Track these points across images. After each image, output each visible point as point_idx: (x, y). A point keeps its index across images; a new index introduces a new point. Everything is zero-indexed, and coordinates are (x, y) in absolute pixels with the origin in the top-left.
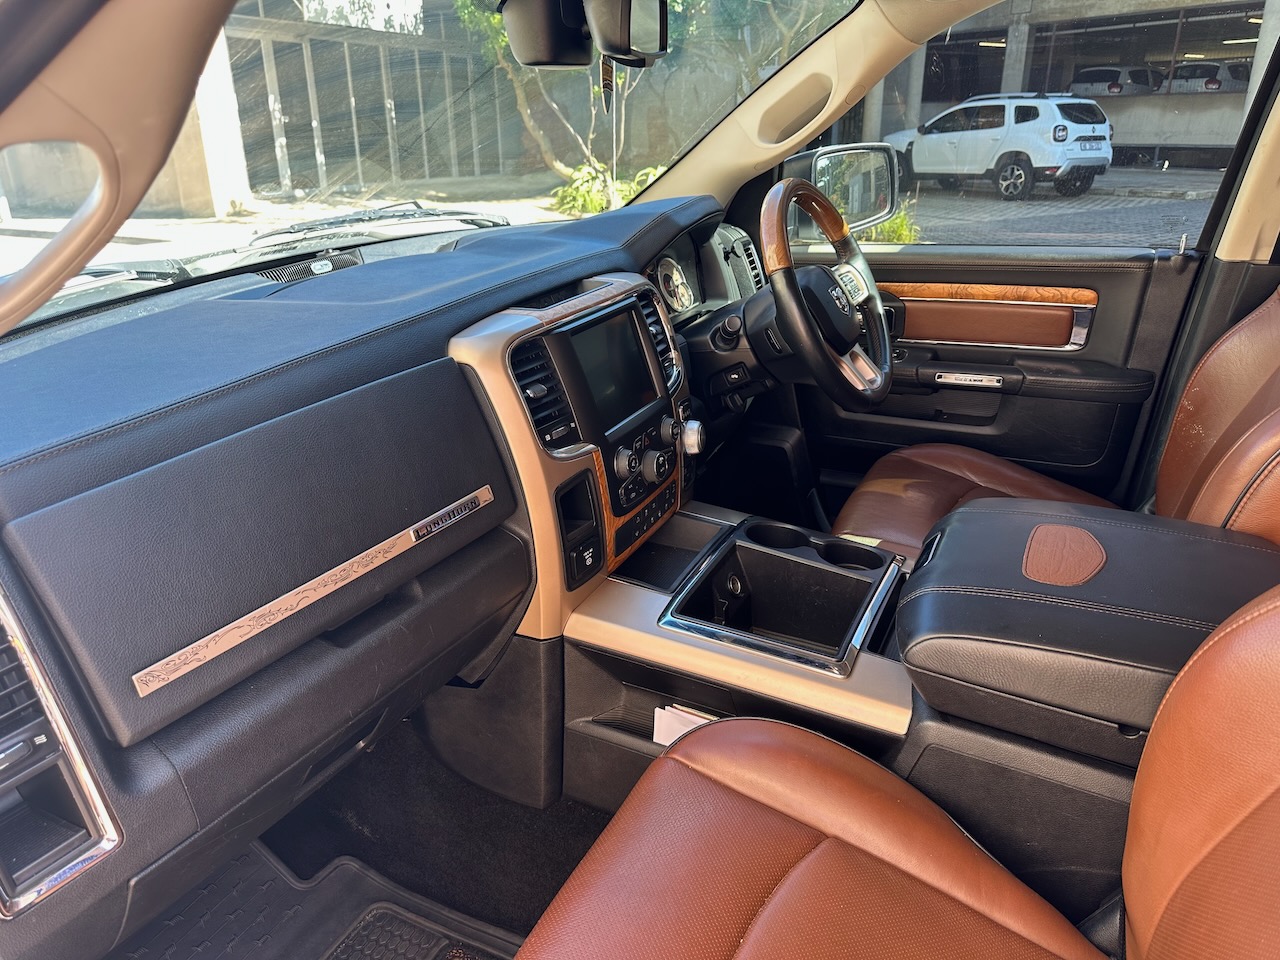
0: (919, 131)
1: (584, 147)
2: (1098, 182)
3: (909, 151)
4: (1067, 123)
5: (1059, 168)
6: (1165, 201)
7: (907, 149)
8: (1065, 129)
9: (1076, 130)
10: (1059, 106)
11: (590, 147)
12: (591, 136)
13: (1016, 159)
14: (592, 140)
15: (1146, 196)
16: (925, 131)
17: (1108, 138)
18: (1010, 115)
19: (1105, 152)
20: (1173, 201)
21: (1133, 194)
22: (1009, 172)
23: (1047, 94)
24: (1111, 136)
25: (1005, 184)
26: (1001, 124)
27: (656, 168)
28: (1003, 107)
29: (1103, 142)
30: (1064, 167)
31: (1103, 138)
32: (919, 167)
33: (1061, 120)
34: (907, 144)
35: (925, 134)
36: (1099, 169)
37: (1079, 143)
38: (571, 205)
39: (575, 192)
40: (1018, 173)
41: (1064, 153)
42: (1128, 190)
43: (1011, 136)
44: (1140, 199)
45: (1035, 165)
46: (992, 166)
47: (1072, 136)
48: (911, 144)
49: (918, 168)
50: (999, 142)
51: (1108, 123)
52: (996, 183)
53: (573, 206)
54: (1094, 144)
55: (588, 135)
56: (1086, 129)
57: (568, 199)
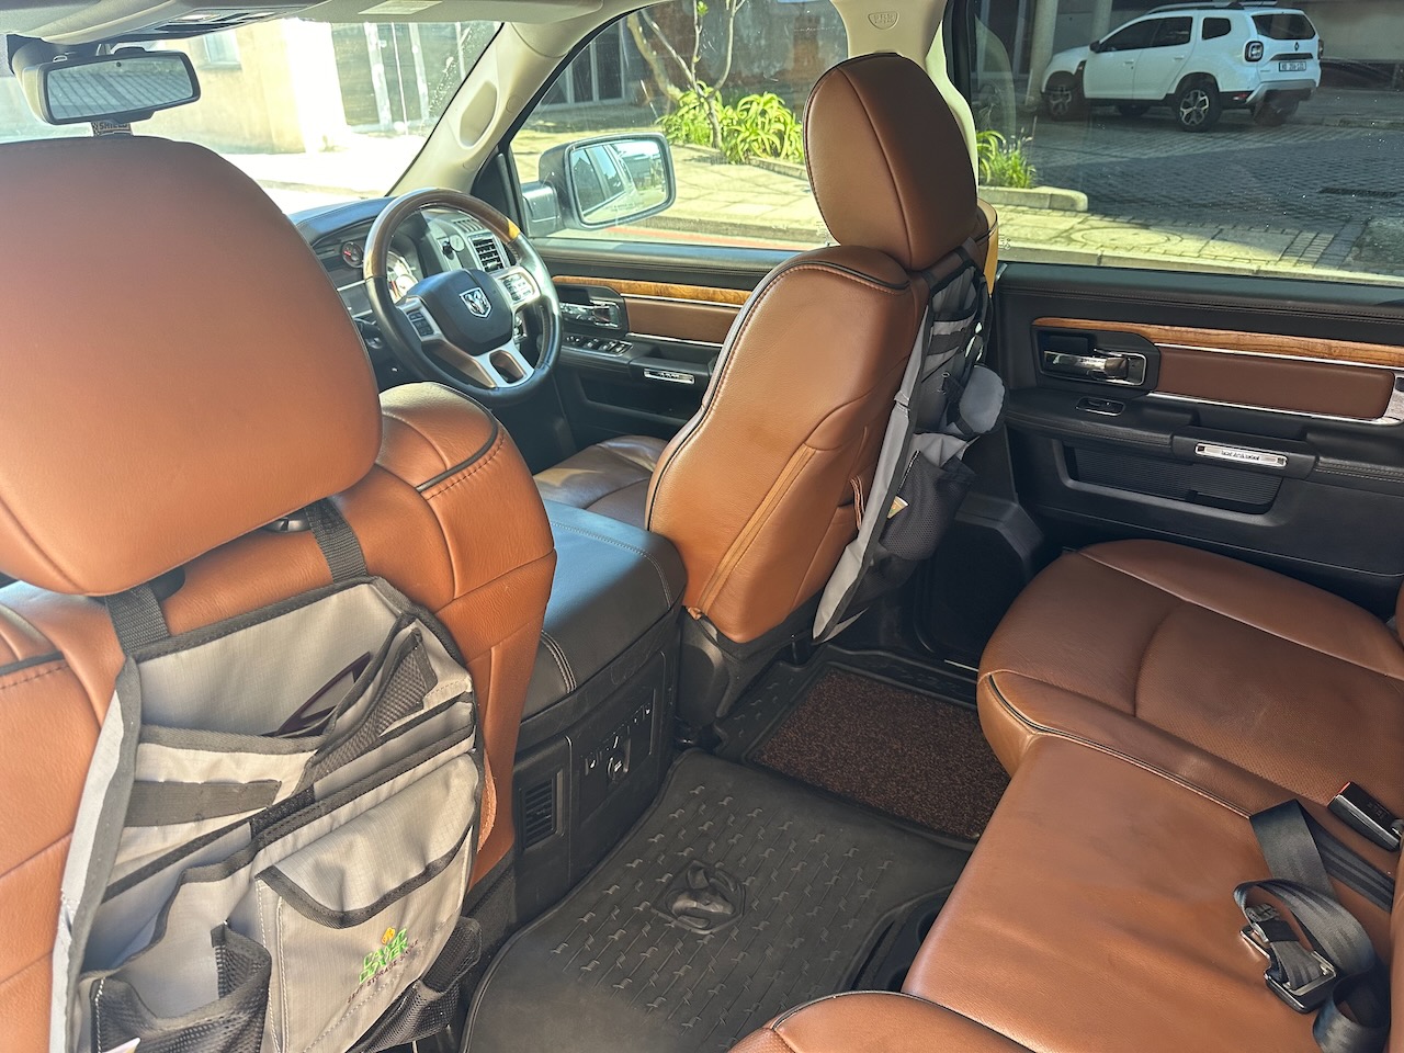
0: (1092, 49)
1: (687, 71)
2: (1302, 108)
3: (1080, 73)
4: (1263, 39)
5: (1251, 92)
6: (1381, 133)
7: (1078, 70)
8: (1260, 45)
9: (1273, 46)
10: (1253, 17)
11: (694, 71)
12: (695, 60)
13: (1199, 82)
14: (697, 64)
15: (1360, 126)
16: (1098, 48)
17: (1315, 56)
18: (1197, 29)
19: (1312, 71)
20: (1391, 132)
21: (1345, 123)
22: (1192, 98)
23: (1243, 4)
24: (1320, 54)
25: (1186, 112)
26: (1186, 39)
27: (762, 95)
28: (1191, 19)
29: (1308, 62)
30: (1258, 90)
31: (1309, 56)
32: (1090, 91)
33: (1255, 36)
34: (1078, 64)
35: (1098, 52)
36: (1302, 93)
37: (1277, 62)
38: (674, 135)
39: (680, 121)
40: (1202, 98)
41: (1258, 75)
42: (1339, 118)
43: (1197, 54)
44: (1351, 130)
45: (1221, 90)
46: (1173, 91)
47: (1268, 55)
48: (1083, 63)
49: (1089, 93)
50: (1182, 63)
51: (1317, 37)
52: (1177, 111)
53: (677, 137)
54: (1297, 64)
55: (691, 58)
56: (1287, 46)
57: (673, 129)
